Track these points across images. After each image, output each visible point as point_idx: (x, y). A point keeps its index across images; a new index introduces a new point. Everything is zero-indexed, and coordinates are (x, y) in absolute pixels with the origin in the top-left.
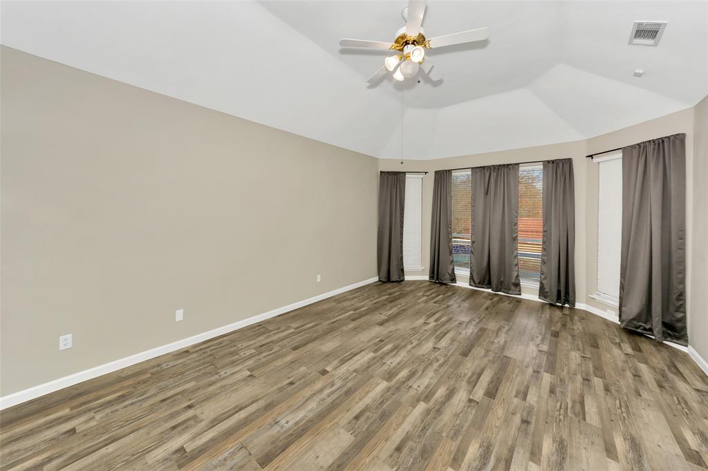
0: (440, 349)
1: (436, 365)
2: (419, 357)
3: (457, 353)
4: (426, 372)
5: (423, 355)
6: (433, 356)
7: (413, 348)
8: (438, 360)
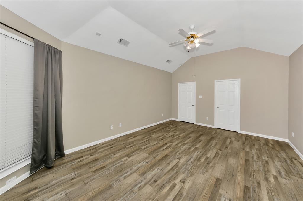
0: (177, 158)
1: (180, 152)
2: (187, 155)
3: (170, 156)
4: (184, 149)
5: (185, 156)
6: (181, 155)
7: (190, 159)
8: (179, 153)
